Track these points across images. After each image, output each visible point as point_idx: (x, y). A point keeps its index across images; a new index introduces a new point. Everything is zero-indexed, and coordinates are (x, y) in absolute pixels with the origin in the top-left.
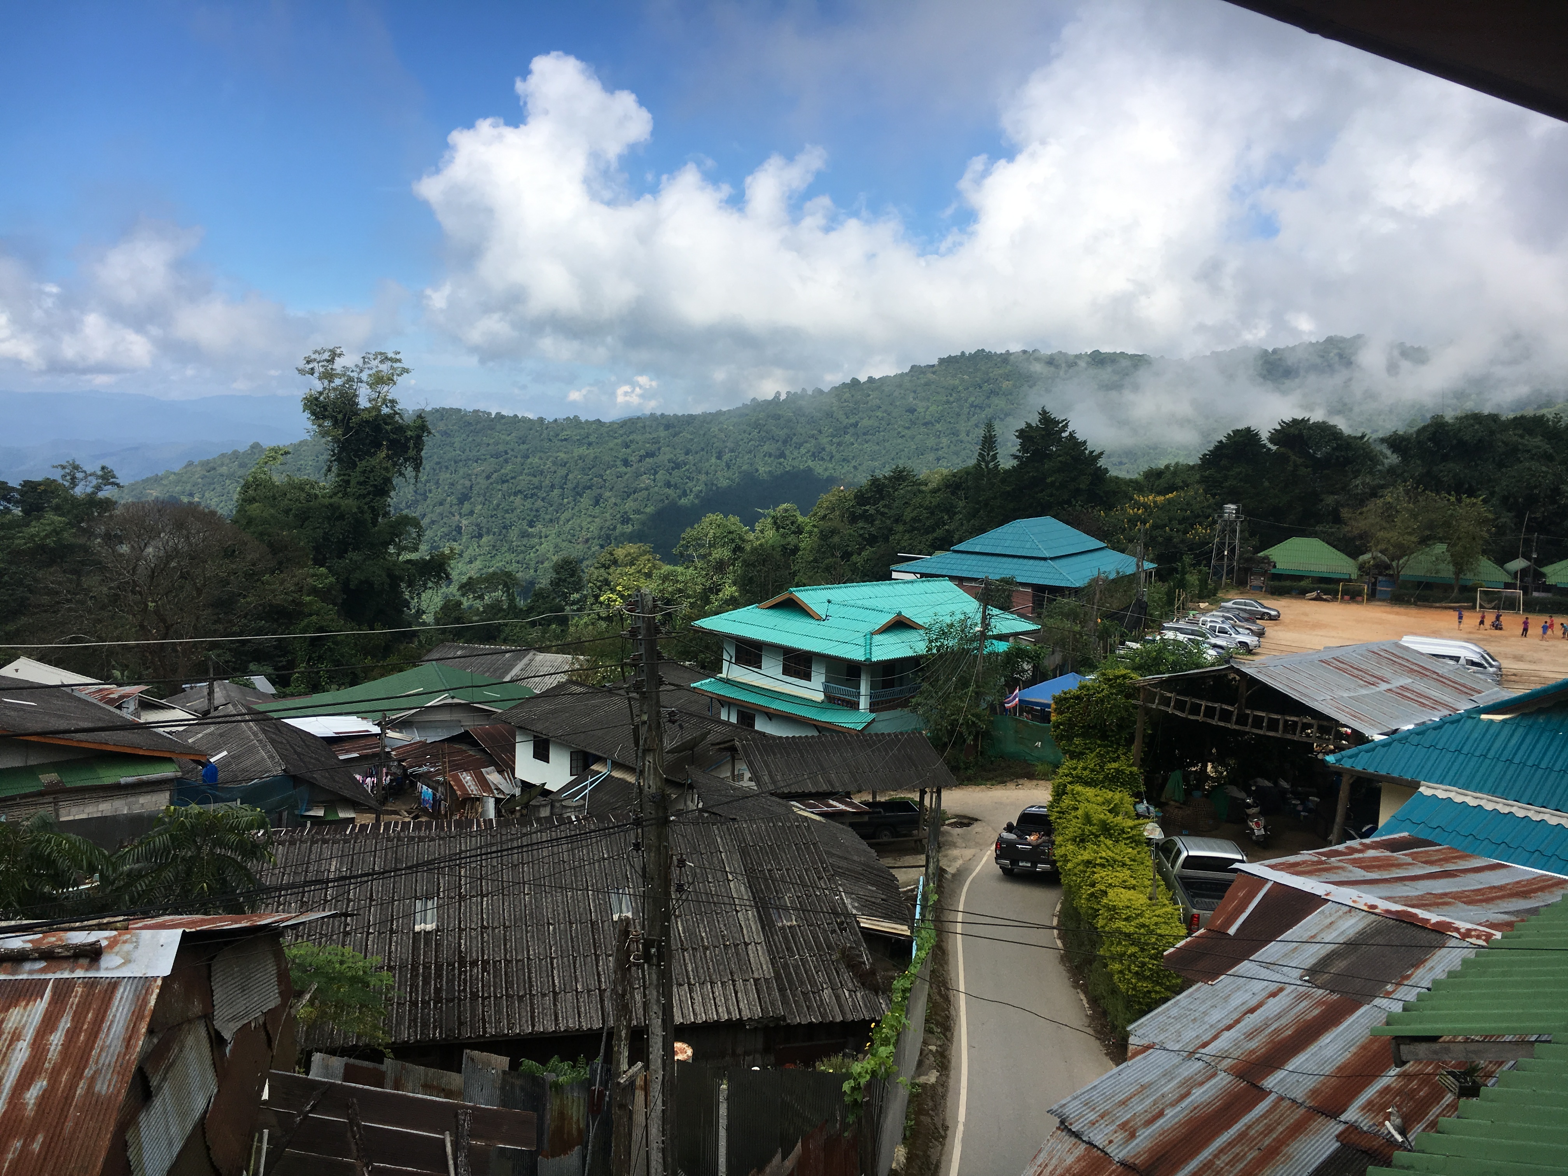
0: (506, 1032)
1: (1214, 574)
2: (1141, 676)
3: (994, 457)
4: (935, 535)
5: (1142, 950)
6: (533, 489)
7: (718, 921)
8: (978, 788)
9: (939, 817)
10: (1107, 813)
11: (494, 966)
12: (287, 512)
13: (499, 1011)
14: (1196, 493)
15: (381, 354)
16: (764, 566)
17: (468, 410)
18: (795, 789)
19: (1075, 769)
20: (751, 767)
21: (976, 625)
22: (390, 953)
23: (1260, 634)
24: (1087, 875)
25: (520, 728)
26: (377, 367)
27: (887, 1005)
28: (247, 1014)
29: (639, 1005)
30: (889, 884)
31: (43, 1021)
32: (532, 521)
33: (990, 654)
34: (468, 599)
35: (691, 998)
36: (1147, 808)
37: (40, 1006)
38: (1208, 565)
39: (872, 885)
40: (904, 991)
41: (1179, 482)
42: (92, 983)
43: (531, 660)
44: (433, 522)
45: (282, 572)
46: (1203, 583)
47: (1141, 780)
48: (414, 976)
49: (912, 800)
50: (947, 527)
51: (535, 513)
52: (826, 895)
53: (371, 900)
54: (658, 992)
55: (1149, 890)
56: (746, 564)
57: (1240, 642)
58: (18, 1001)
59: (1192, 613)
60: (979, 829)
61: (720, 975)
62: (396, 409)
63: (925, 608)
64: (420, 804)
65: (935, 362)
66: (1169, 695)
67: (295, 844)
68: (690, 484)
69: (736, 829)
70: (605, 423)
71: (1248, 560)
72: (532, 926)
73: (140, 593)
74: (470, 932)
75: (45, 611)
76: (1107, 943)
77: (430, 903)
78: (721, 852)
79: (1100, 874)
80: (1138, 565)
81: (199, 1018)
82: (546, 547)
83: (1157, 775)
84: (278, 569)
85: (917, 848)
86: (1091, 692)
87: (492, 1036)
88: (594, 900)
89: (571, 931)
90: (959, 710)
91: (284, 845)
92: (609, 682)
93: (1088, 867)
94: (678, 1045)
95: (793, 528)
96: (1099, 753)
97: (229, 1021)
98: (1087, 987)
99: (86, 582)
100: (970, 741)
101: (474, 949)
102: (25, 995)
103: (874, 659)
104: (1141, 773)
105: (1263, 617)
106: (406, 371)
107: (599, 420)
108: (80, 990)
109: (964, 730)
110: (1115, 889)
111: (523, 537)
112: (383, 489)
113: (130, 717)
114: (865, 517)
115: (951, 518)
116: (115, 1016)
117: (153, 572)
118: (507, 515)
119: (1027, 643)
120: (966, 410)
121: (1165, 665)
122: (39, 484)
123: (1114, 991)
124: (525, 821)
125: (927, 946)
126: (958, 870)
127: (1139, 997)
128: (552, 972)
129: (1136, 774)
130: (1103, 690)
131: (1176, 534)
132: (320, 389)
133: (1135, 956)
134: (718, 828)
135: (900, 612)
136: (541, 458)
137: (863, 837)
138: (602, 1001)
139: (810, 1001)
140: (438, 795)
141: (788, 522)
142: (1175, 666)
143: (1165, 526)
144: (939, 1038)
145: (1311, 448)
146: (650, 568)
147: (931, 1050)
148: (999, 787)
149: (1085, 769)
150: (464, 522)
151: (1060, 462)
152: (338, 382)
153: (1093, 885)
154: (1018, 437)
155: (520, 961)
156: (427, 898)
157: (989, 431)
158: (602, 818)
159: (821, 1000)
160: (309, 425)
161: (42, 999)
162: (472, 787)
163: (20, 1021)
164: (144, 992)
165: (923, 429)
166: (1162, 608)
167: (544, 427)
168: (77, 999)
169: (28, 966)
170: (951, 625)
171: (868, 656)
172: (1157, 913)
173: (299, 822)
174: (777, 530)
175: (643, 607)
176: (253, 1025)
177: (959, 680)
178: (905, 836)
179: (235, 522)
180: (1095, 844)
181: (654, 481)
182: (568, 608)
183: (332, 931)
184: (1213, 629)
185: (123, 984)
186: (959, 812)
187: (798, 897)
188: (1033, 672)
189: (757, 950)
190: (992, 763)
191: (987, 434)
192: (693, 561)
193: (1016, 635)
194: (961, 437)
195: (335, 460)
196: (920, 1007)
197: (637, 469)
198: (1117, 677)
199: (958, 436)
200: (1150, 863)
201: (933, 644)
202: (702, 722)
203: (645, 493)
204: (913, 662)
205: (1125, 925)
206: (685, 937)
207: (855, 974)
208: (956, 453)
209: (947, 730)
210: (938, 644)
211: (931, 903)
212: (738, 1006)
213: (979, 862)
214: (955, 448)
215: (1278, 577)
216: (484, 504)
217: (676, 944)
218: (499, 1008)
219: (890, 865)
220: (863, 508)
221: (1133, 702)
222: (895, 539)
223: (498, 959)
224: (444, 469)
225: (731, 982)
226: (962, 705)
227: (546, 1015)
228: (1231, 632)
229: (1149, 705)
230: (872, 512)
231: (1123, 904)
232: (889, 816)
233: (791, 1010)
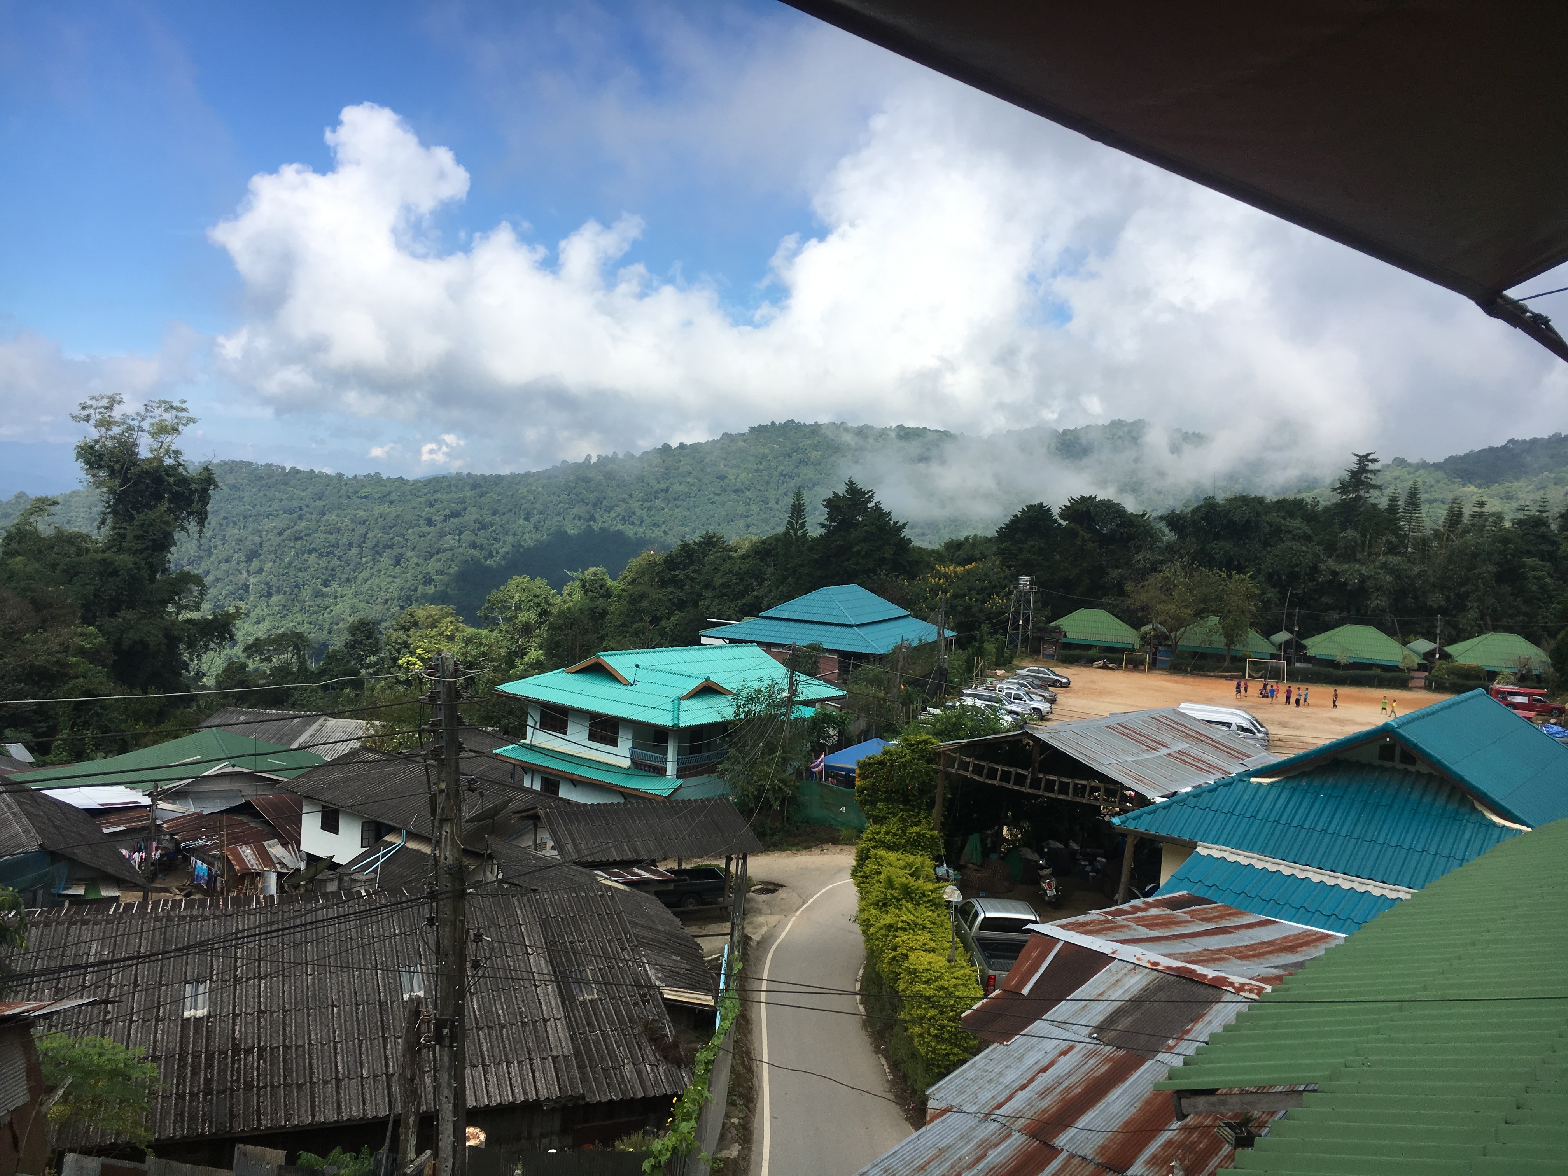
0: (283, 1123)
1: (1010, 643)
2: (941, 740)
3: (803, 525)
4: (744, 601)
5: (941, 1012)
6: (328, 547)
7: (516, 997)
8: (784, 854)
9: (744, 883)
10: (908, 876)
11: (272, 1054)
12: (54, 566)
13: (275, 1102)
14: (993, 565)
15: (165, 402)
16: (571, 629)
17: (260, 463)
18: (600, 857)
19: (878, 833)
20: (554, 835)
21: (783, 690)
22: (155, 1042)
23: (1052, 701)
24: (889, 939)
25: (308, 797)
26: (161, 415)
27: (689, 1078)
29: (430, 1089)
30: (693, 953)
32: (327, 580)
33: (797, 719)
34: (254, 661)
35: (486, 1079)
36: (947, 871)
38: (1004, 634)
39: (677, 955)
40: (708, 1063)
41: (977, 553)
43: (322, 726)
44: (217, 580)
45: (45, 631)
46: (1000, 650)
47: (941, 843)
48: (182, 1067)
49: (718, 867)
50: (755, 593)
51: (330, 572)
52: (629, 967)
53: (136, 985)
54: (450, 1074)
55: (948, 952)
56: (553, 627)
57: (1033, 709)
59: (989, 680)
60: (782, 896)
61: (517, 1055)
62: (180, 460)
63: (733, 674)
64: (193, 880)
65: (746, 430)
66: (968, 760)
67: (51, 926)
68: (497, 546)
69: (536, 900)
70: (408, 481)
71: (1041, 630)
72: (315, 1009)
74: (246, 1017)
76: (908, 1007)
77: (201, 988)
78: (520, 925)
79: (902, 937)
80: (939, 633)
82: (341, 608)
83: (956, 839)
84: (41, 628)
85: (722, 916)
86: (894, 757)
87: (267, 1128)
88: (383, 979)
89: (357, 1013)
90: (767, 775)
91: (37, 927)
92: (406, 748)
93: (890, 931)
94: (470, 1130)
95: (601, 592)
96: (901, 817)
98: (888, 1052)
100: (776, 806)
101: (250, 1036)
103: (682, 725)
104: (941, 837)
105: (1054, 683)
106: (193, 421)
107: (402, 479)
109: (771, 795)
110: (916, 953)
111: (316, 597)
112: (164, 543)
114: (675, 581)
115: (760, 584)
118: (300, 574)
119: (832, 708)
120: (775, 479)
121: (964, 730)
123: (914, 1055)
124: (310, 896)
125: (731, 1016)
126: (763, 937)
127: (938, 1060)
128: (336, 1057)
129: (937, 838)
130: (905, 755)
131: (974, 604)
132: (97, 437)
133: (934, 1019)
134: (518, 900)
135: (708, 678)
136: (338, 515)
137: (668, 906)
138: (389, 1087)
139: (610, 1077)
140: (214, 870)
141: (596, 586)
142: (973, 732)
143: (965, 595)
144: (741, 1111)
145: (1098, 524)
146: (452, 630)
147: (733, 1123)
148: (803, 852)
149: (887, 833)
150: (252, 580)
151: (866, 531)
152: (116, 430)
153: (895, 949)
154: (825, 506)
155: (300, 1046)
156: (198, 982)
157: (798, 500)
158: (394, 891)
159: (622, 1076)
160: (82, 475)
162: (252, 862)
165: (733, 496)
166: (962, 674)
167: (343, 483)
170: (759, 691)
171: (676, 722)
172: (955, 975)
173: (57, 901)
174: (586, 593)
175: (444, 671)
177: (766, 745)
178: (711, 903)
180: (896, 908)
181: (459, 541)
182: (363, 672)
183: (90, 1020)
184: (1009, 695)
186: (765, 878)
187: (600, 969)
188: (839, 737)
189: (556, 1026)
190: (798, 828)
191: (796, 503)
192: (498, 624)
193: (822, 701)
194: (770, 505)
195: (109, 513)
196: (723, 1080)
197: (441, 528)
198: (919, 743)
199: (767, 503)
200: (949, 926)
201: (741, 710)
202: (504, 790)
203: (449, 554)
204: (721, 728)
205: (925, 988)
206: (481, 1015)
207: (657, 1048)
208: (766, 521)
209: (754, 796)
210: (746, 709)
211: (735, 971)
212: (535, 1086)
213: (784, 929)
214: (764, 516)
215: (1068, 646)
216: (275, 562)
217: (470, 1023)
218: (276, 1098)
219: (695, 934)
220: (673, 573)
221: (933, 767)
222: (704, 605)
223: (276, 1045)
224: (231, 525)
225: (528, 1061)
226: (769, 770)
227: (328, 1104)
228: (1026, 698)
229: (949, 770)
230: (681, 577)
231: (923, 967)
232: (695, 884)
233: (591, 1087)
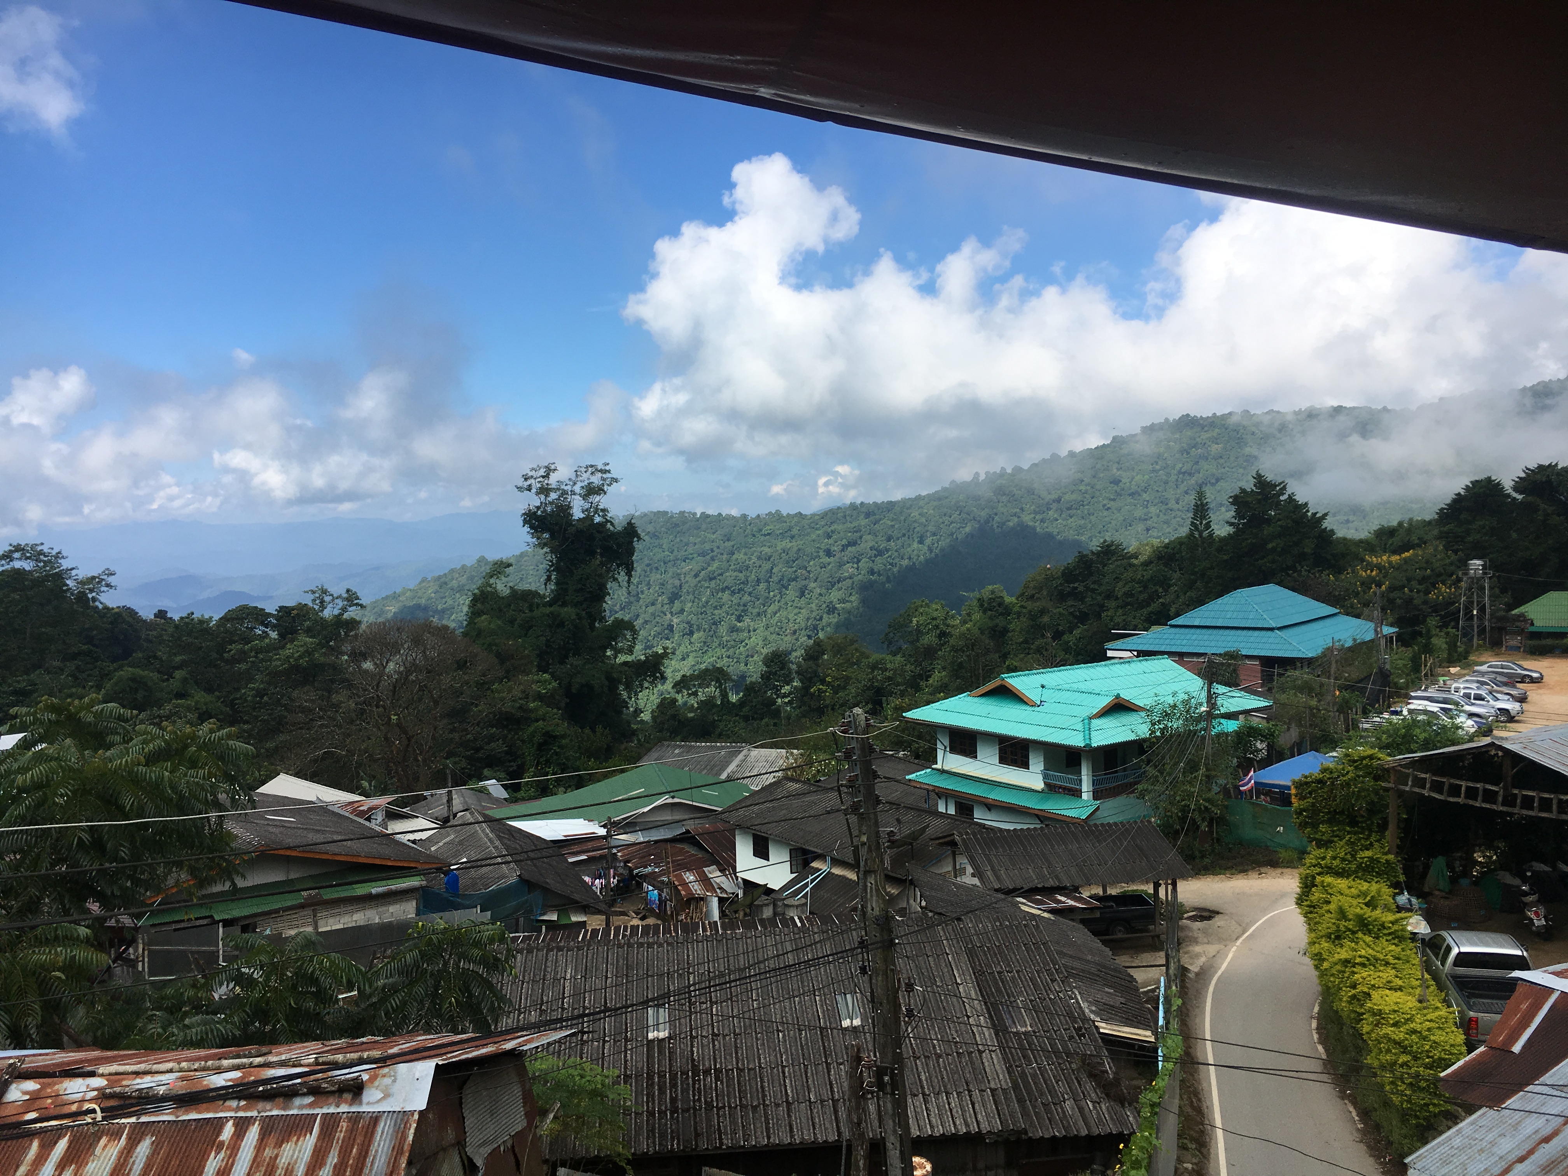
0: (742, 1143)
1: (1464, 635)
2: (1389, 755)
3: (1208, 526)
4: (1150, 609)
5: (1416, 1058)
6: (739, 584)
7: (949, 1028)
8: (1217, 878)
9: (1176, 910)
10: (1364, 906)
11: (727, 1075)
12: (512, 622)
13: (733, 1122)
14: (1435, 550)
15: (592, 466)
16: (973, 650)
17: (674, 512)
18: (1018, 883)
19: (1323, 858)
20: (972, 861)
21: (1201, 704)
22: (626, 1061)
23: (1522, 699)
24: (1346, 975)
25: (739, 826)
26: (589, 479)
27: (1134, 1117)
28: (495, 1139)
29: (874, 1116)
30: (1128, 986)
31: (312, 1156)
32: (740, 616)
33: (1219, 735)
34: (683, 696)
35: (927, 1109)
36: (1409, 899)
37: (310, 1141)
38: (1456, 627)
39: (1111, 987)
40: (1153, 1105)
41: (1414, 539)
42: (355, 1118)
43: (746, 756)
44: (646, 622)
45: (509, 680)
46: (1452, 646)
47: (1399, 868)
48: (651, 1085)
49: (1146, 893)
50: (1160, 600)
51: (742, 608)
52: (1060, 999)
53: (606, 1007)
55: (1418, 991)
56: (954, 649)
57: (1499, 709)
58: (290, 1136)
59: (1441, 679)
60: (1219, 924)
61: (955, 1086)
62: (607, 517)
63: (1145, 689)
64: (647, 904)
65: (1138, 430)
66: (1423, 776)
67: (532, 952)
68: (893, 571)
69: (961, 929)
70: (806, 515)
71: (1500, 619)
72: (762, 1033)
73: (383, 707)
74: (702, 1040)
75: (301, 728)
76: (1375, 1051)
77: (661, 1010)
78: (947, 954)
79: (1361, 974)
80: (1376, 631)
81: (453, 1145)
82: (755, 640)
83: (1417, 863)
84: (506, 677)
85: (1155, 945)
86: (1335, 775)
87: (728, 1147)
88: (822, 1006)
89: (801, 1039)
90: (1190, 795)
91: (522, 954)
92: (824, 775)
93: (1346, 967)
94: (916, 1160)
95: (1000, 610)
96: (1349, 840)
97: (480, 1146)
98: (1355, 1098)
99: (335, 698)
100: (1204, 827)
101: (707, 1058)
102: (296, 1131)
103: (1094, 745)
104: (1398, 861)
105: (1523, 679)
106: (616, 480)
107: (801, 514)
108: (345, 1125)
109: (1197, 816)
110: (1380, 991)
111: (732, 632)
112: (600, 594)
113: (378, 829)
114: (1074, 594)
115: (1166, 591)
116: (377, 1151)
117: (395, 687)
118: (716, 612)
119: (1258, 719)
120: (1173, 478)
121: (1417, 743)
122: (293, 609)
123: (1387, 1104)
124: (749, 923)
125: (1175, 1055)
126: (1201, 967)
127: (1415, 1111)
128: (785, 1081)
129: (1393, 863)
130: (1348, 772)
131: (1416, 595)
132: (538, 504)
133: (1408, 1066)
134: (943, 929)
135: (1118, 694)
136: (745, 554)
137: (1095, 933)
138: (836, 1112)
139: (1052, 1113)
140: (664, 895)
141: (994, 604)
142: (1427, 745)
143: (1404, 587)
144: (1194, 1156)
145: (1562, 494)
146: (858, 657)
147: (1186, 1169)
148: (1239, 876)
149: (1334, 858)
150: (675, 620)
151: (1281, 526)
152: (553, 496)
153: (1354, 986)
154: (1232, 503)
155: (751, 1069)
156: (658, 1005)
157: (1200, 500)
158: (825, 919)
159: (1064, 1112)
160: (529, 539)
161: (311, 1134)
162: (696, 887)
163: (292, 1156)
164: (402, 1126)
165: (1129, 500)
166: (1407, 675)
167: (748, 523)
168: (342, 1135)
169: (298, 1101)
170: (1174, 706)
171: (1088, 742)
172: (1429, 1017)
173: (535, 927)
174: (984, 612)
175: (856, 728)
176: (502, 1149)
177: (1187, 763)
178: (1141, 931)
179: (465, 635)
180: (1352, 941)
181: (858, 568)
182: (779, 700)
184: (1467, 696)
185: (384, 1118)
186: (1197, 905)
187: (1031, 1001)
188: (1268, 751)
189: (992, 1058)
190: (1230, 850)
191: (1199, 503)
192: (902, 649)
193: (1247, 712)
194: (1170, 505)
195: (553, 571)
196: (1171, 1124)
197: (840, 558)
198: (1364, 758)
199: (1167, 504)
200: (1416, 961)
201: (1156, 727)
202: (919, 816)
203: (850, 581)
204: (1136, 747)
205: (1394, 1032)
206: (917, 1045)
207: (1098, 1084)
208: (1167, 522)
209: (1179, 817)
210: (1161, 726)
211: (1174, 1008)
212: (976, 1118)
213: (1224, 960)
214: (1165, 517)
215: (1537, 635)
216: (693, 602)
217: (906, 1051)
218: (734, 1118)
219: (1127, 964)
220: (1072, 585)
221: (1383, 784)
222: (1107, 616)
223: (730, 1067)
224: (654, 571)
225: (967, 1092)
226: (1192, 789)
227: (781, 1126)
228: (1488, 698)
229: (1402, 787)
230: (1081, 589)
231: (1390, 1008)
232: (1124, 911)
233: (1032, 1122)
